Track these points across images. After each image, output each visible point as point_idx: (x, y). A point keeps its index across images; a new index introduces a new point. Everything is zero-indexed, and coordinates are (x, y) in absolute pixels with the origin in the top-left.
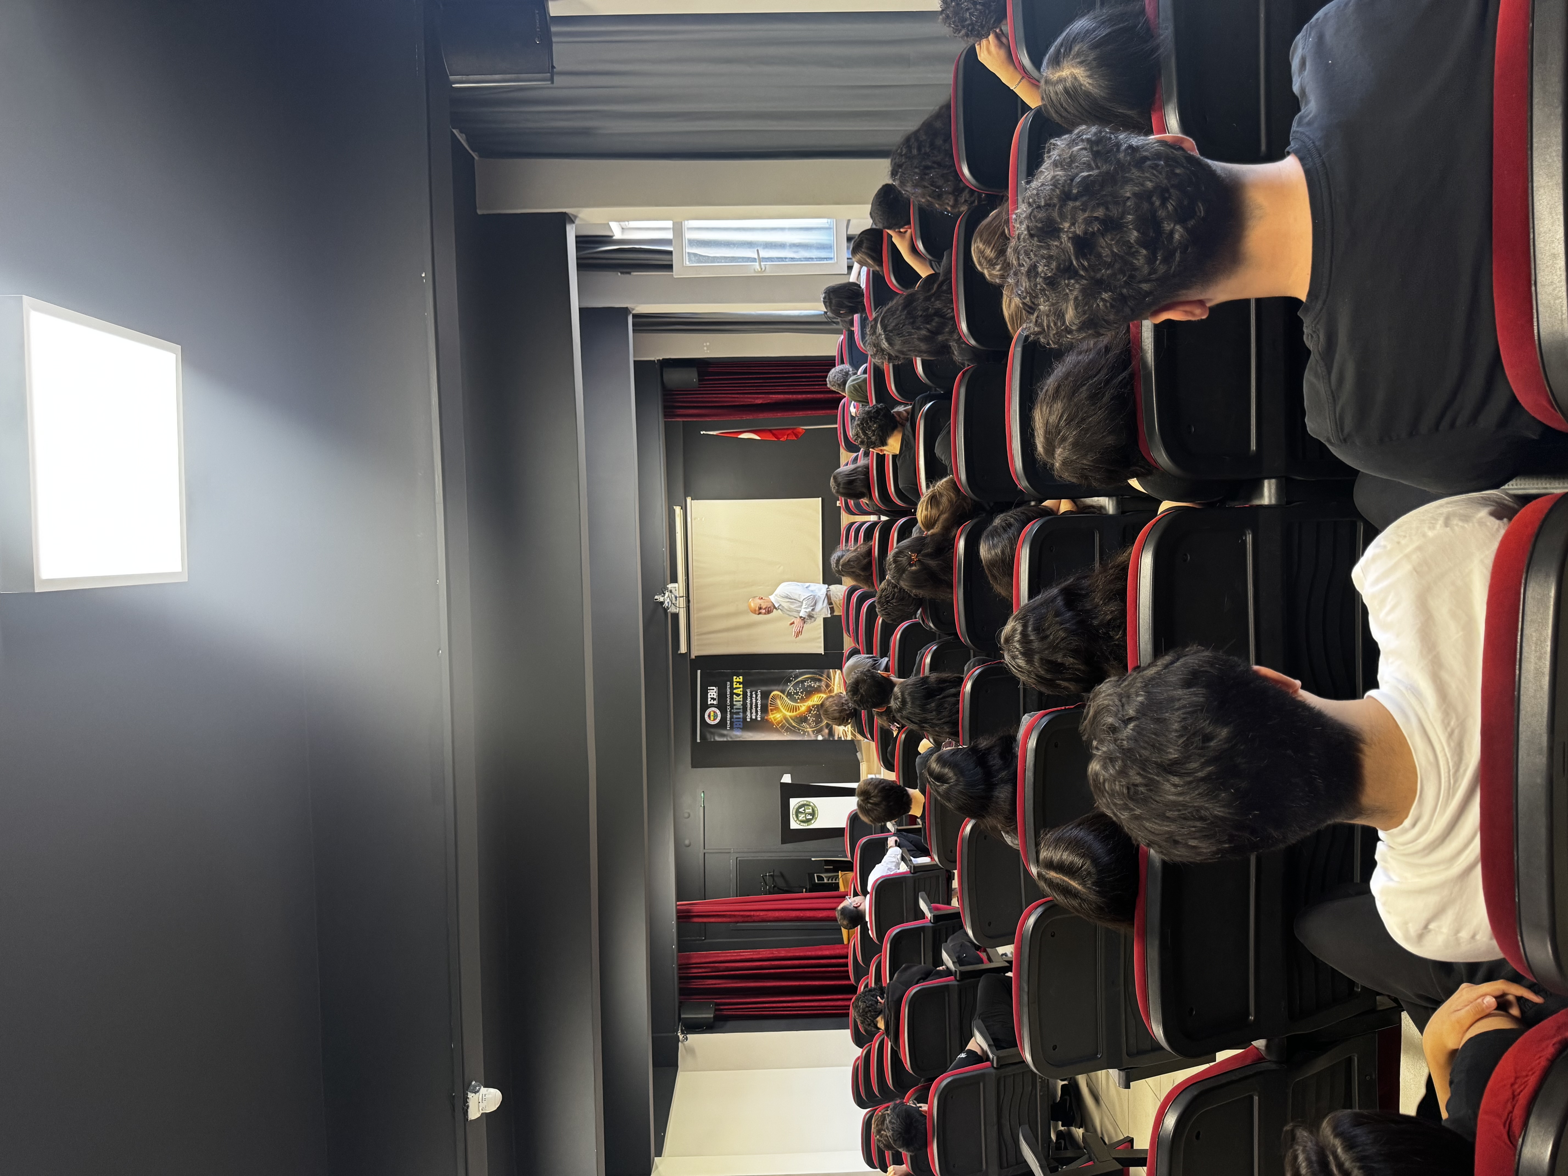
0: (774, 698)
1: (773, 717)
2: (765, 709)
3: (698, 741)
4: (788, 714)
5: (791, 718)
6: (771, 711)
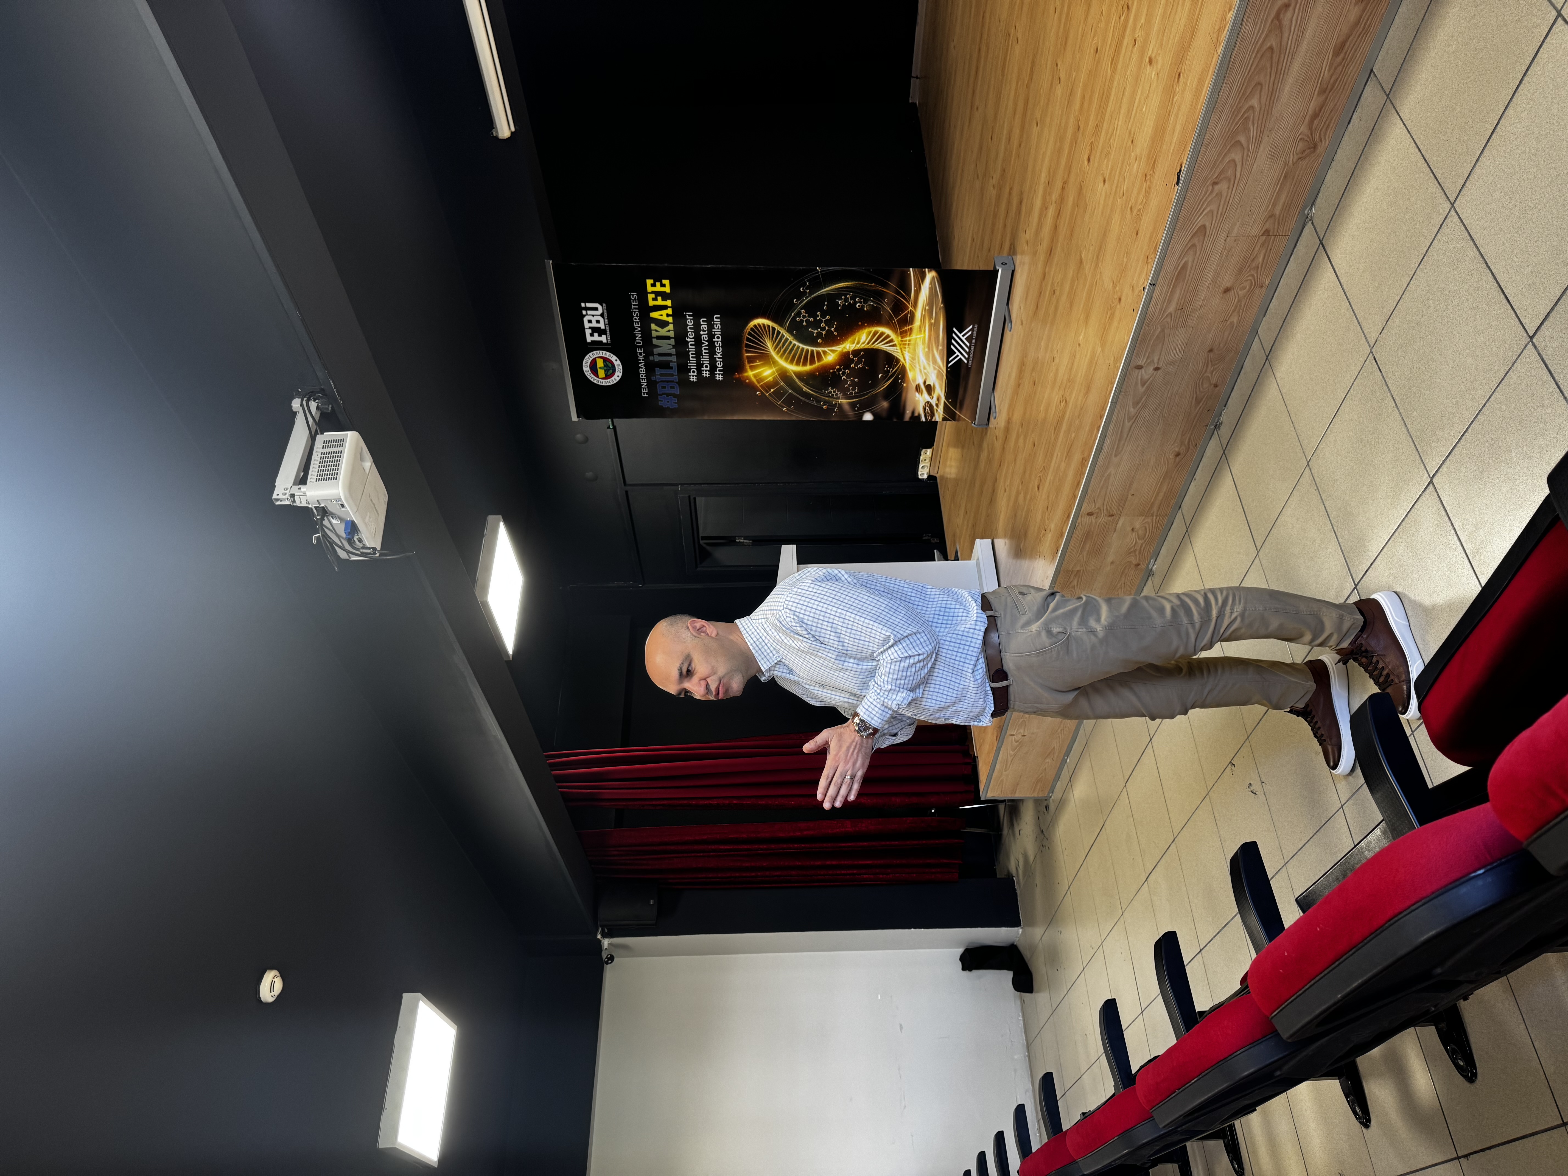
0: (756, 332)
1: (755, 376)
2: (733, 358)
4: (793, 368)
5: (799, 375)
6: (749, 362)
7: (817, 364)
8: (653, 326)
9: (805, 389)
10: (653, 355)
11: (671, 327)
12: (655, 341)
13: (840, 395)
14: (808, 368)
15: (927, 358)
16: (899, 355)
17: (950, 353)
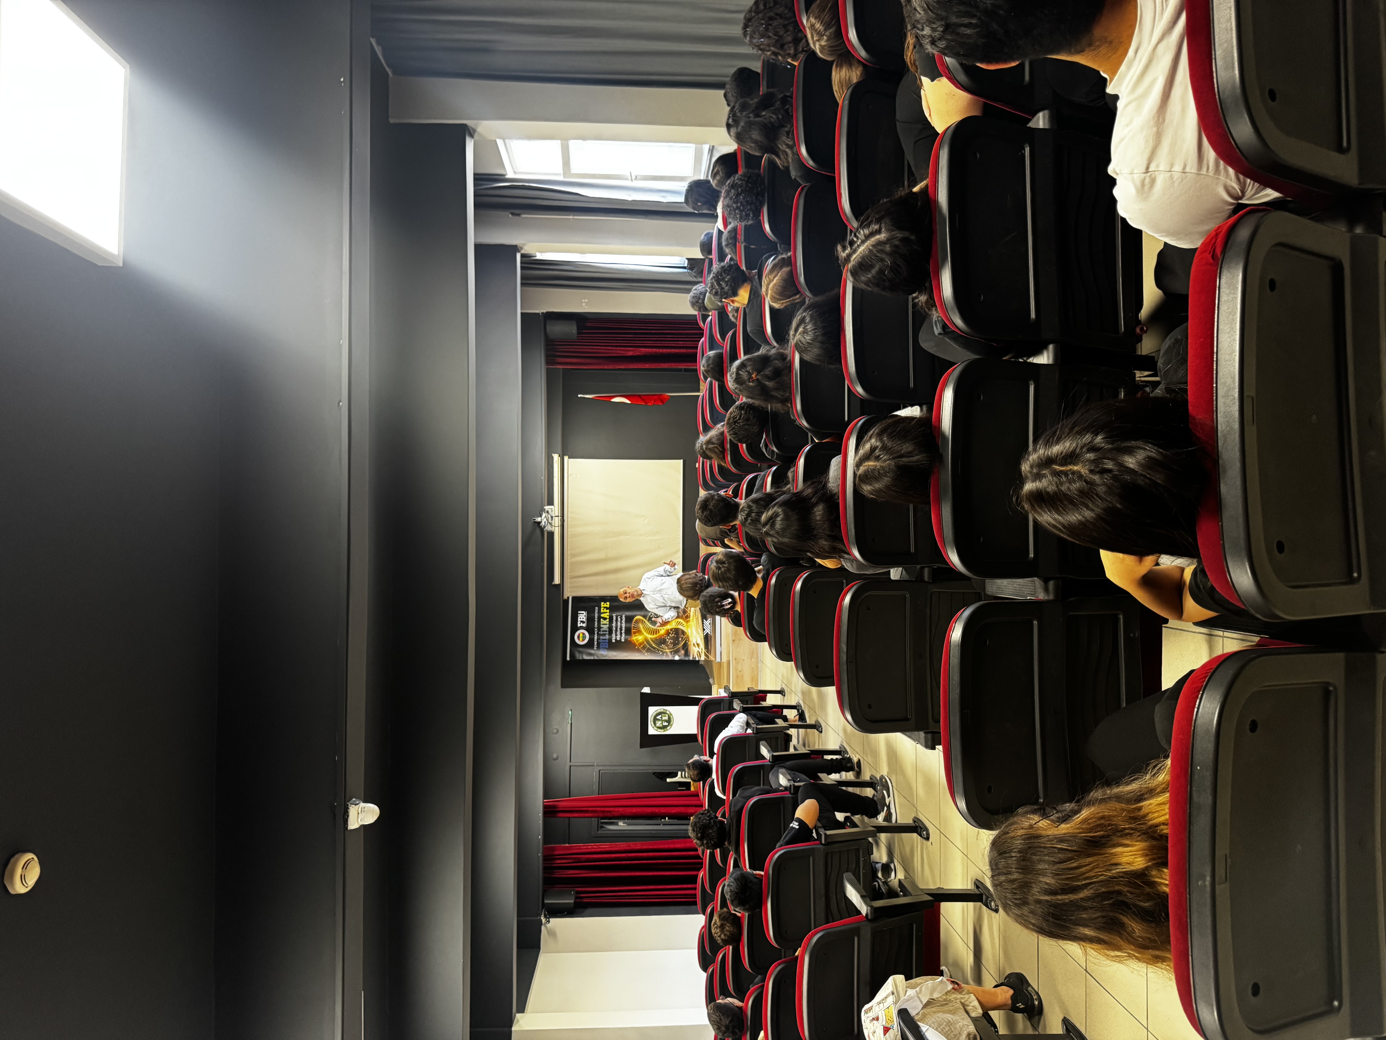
0: (637, 621)
1: (636, 639)
2: (628, 632)
3: (568, 659)
4: (649, 637)
5: (652, 639)
6: (634, 634)
7: (658, 635)
8: (602, 620)
9: (654, 645)
10: (600, 631)
11: (608, 620)
12: (602, 626)
13: (666, 648)
14: (655, 636)
15: (696, 632)
16: (686, 631)
17: (704, 630)
